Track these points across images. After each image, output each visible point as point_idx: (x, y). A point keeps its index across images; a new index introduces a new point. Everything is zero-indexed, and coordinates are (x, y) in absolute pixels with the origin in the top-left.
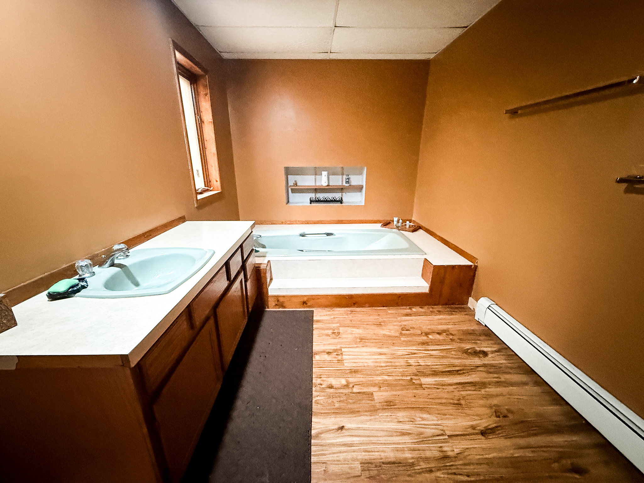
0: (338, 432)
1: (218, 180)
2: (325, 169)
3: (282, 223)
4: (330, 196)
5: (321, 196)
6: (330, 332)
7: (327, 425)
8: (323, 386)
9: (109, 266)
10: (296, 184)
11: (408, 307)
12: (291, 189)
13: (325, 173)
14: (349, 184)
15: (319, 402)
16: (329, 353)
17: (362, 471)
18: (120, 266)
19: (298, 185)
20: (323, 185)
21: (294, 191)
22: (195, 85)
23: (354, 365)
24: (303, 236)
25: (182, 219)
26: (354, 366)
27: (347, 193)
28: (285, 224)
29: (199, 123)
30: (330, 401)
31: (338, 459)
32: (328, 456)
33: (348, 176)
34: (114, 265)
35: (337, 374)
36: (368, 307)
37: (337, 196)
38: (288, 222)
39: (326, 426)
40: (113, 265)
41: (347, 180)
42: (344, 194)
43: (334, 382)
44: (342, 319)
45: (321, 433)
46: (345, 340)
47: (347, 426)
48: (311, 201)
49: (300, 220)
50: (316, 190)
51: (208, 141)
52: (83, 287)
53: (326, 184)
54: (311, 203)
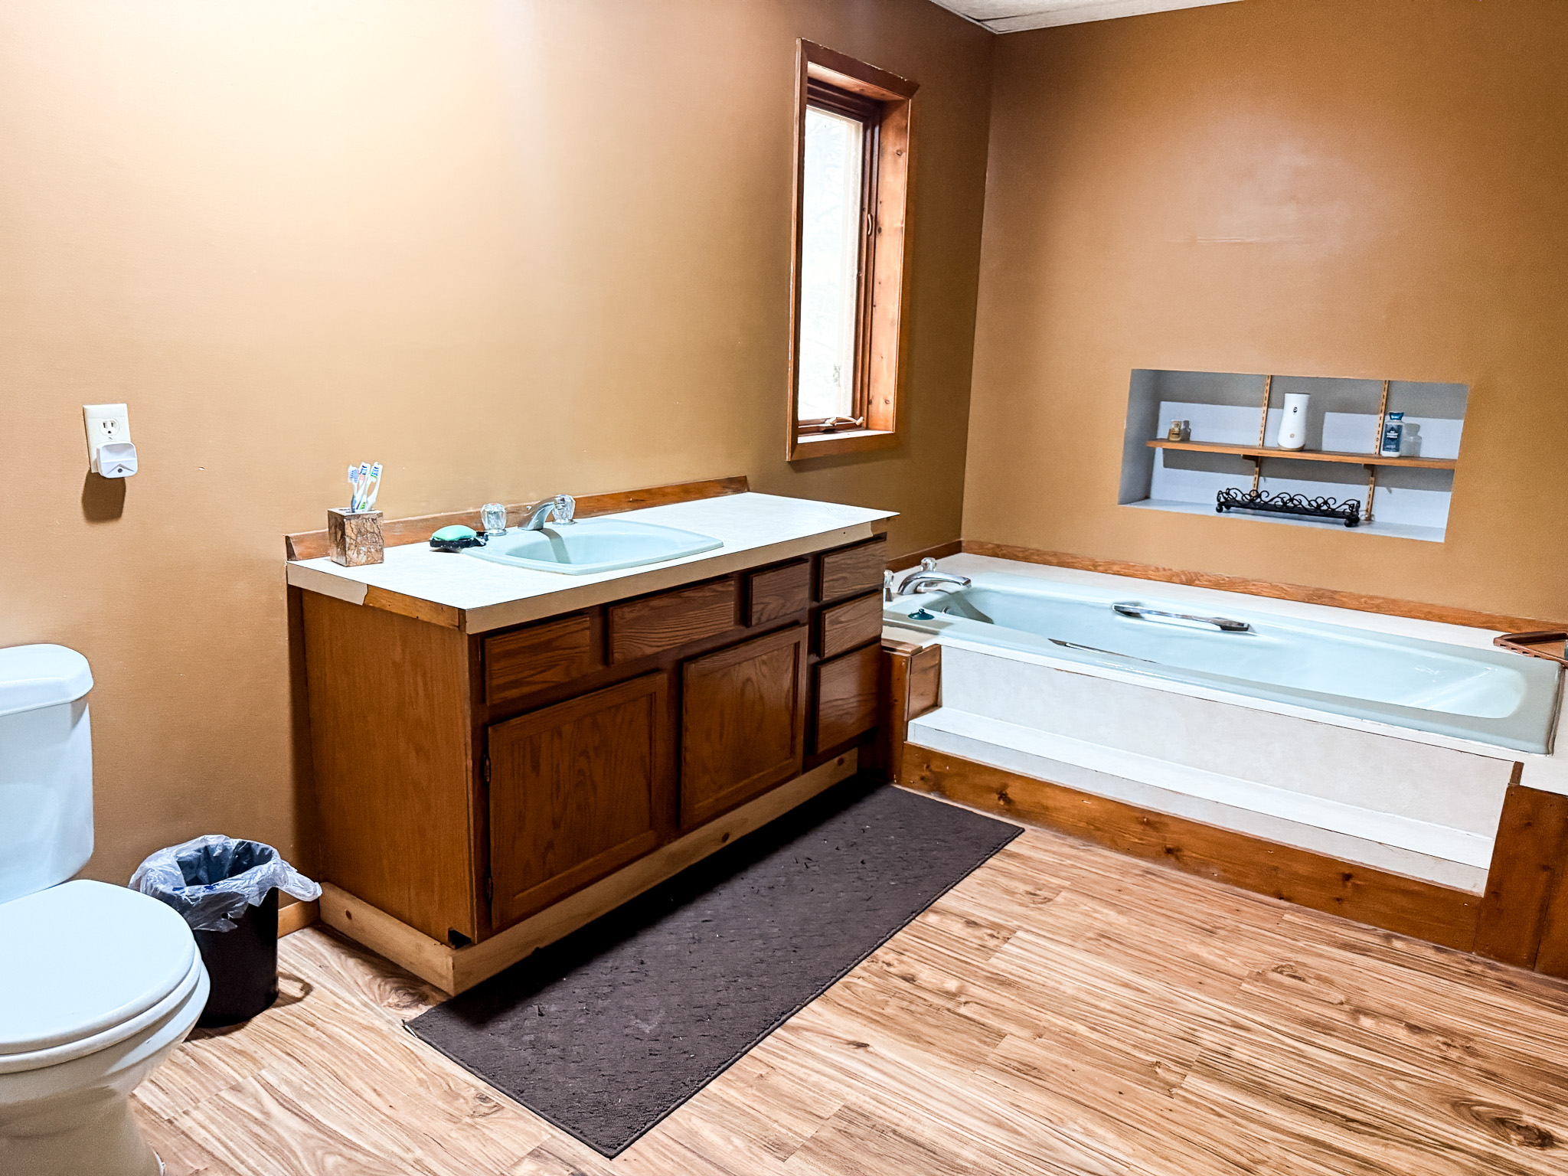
0: (846, 1046)
1: (892, 398)
2: (1295, 385)
3: (1094, 567)
4: (1309, 491)
5: (1274, 488)
6: (1022, 887)
7: (833, 1025)
8: (891, 969)
9: (532, 528)
10: (1185, 436)
11: (1381, 931)
12: (1165, 450)
13: (1295, 402)
14: (1397, 450)
15: (854, 988)
16: (971, 923)
17: (835, 1115)
18: (550, 534)
19: (1192, 438)
20: (1281, 444)
21: (1174, 460)
22: (877, 129)
23: (1020, 972)
24: (1129, 614)
25: (737, 485)
26: (1014, 972)
27: (1394, 490)
28: (1105, 572)
29: (869, 233)
30: (881, 997)
31: (804, 1077)
32: (789, 1064)
33: (1400, 419)
34: (542, 529)
35: (952, 967)
36: (1218, 880)
37: (1340, 494)
38: (1116, 568)
39: (830, 1026)
40: (540, 529)
41: (1392, 435)
42: (1381, 491)
43: (926, 975)
44: (1092, 876)
45: (806, 1030)
46: (1050, 920)
47: (876, 1047)
48: (1226, 503)
49: (1161, 566)
50: (1259, 463)
51: (882, 284)
52: (478, 544)
53: (1296, 443)
54: (1220, 510)
